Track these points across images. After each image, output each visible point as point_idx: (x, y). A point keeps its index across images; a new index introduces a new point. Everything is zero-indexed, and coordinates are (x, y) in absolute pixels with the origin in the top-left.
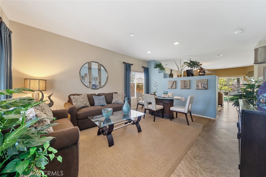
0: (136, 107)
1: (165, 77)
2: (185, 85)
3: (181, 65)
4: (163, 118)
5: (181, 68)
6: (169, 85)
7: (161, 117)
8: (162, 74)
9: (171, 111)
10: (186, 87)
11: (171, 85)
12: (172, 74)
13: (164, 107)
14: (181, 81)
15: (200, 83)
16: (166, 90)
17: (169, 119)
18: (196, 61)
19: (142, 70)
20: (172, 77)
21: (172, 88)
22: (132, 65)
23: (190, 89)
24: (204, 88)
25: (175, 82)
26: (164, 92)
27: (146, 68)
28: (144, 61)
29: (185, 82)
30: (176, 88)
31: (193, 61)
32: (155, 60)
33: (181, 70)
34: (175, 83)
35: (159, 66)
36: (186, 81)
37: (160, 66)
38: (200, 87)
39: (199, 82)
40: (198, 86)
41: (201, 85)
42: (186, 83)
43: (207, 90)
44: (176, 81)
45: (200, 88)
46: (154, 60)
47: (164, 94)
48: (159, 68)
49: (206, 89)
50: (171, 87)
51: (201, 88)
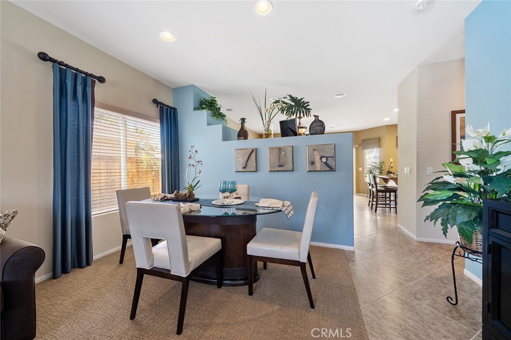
0: (120, 247)
1: (226, 136)
2: (282, 161)
3: (268, 107)
4: (220, 285)
5: (267, 114)
6: (239, 162)
7: (213, 283)
8: (218, 128)
9: (251, 257)
10: (283, 166)
11: (242, 160)
12: (246, 131)
13: (223, 243)
14: (271, 149)
15: (318, 154)
16: (231, 177)
17: (241, 285)
18: (302, 99)
19: (154, 111)
20: (246, 137)
21: (247, 169)
22: (102, 80)
23: (293, 170)
24: (328, 169)
25: (254, 151)
26: (225, 183)
27: (168, 106)
28: (158, 83)
29: (280, 153)
30: (256, 171)
31: (297, 98)
32: (196, 86)
33: (267, 120)
34: (254, 154)
35: (209, 105)
36: (284, 148)
37: (211, 106)
38: (318, 166)
39: (316, 153)
40: (313, 163)
41: (321, 159)
42: (282, 154)
43: (334, 172)
44: (256, 149)
45: (318, 169)
46: (193, 85)
47: (223, 191)
48: (210, 112)
49: (332, 169)
50: (244, 168)
51: (321, 166)
